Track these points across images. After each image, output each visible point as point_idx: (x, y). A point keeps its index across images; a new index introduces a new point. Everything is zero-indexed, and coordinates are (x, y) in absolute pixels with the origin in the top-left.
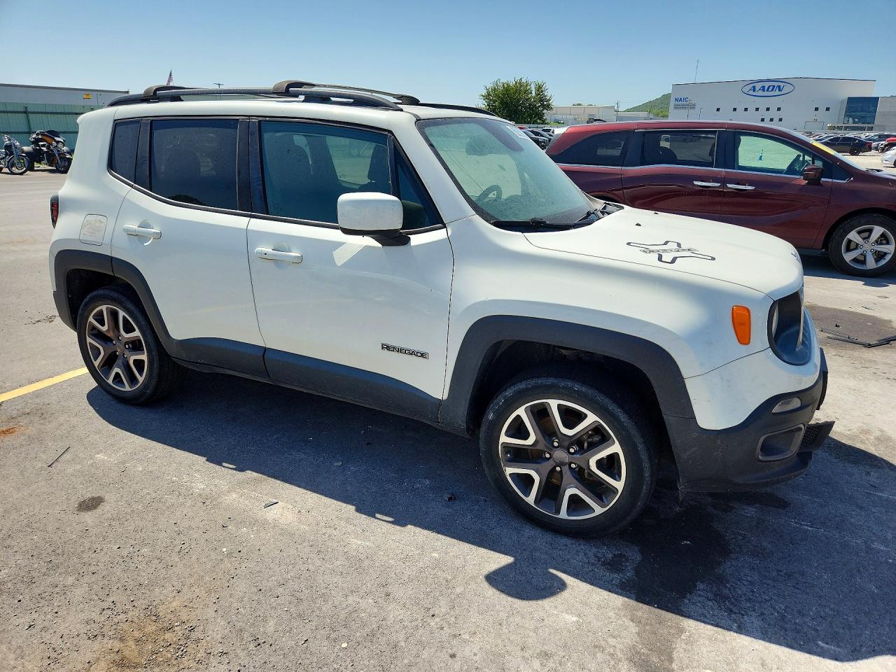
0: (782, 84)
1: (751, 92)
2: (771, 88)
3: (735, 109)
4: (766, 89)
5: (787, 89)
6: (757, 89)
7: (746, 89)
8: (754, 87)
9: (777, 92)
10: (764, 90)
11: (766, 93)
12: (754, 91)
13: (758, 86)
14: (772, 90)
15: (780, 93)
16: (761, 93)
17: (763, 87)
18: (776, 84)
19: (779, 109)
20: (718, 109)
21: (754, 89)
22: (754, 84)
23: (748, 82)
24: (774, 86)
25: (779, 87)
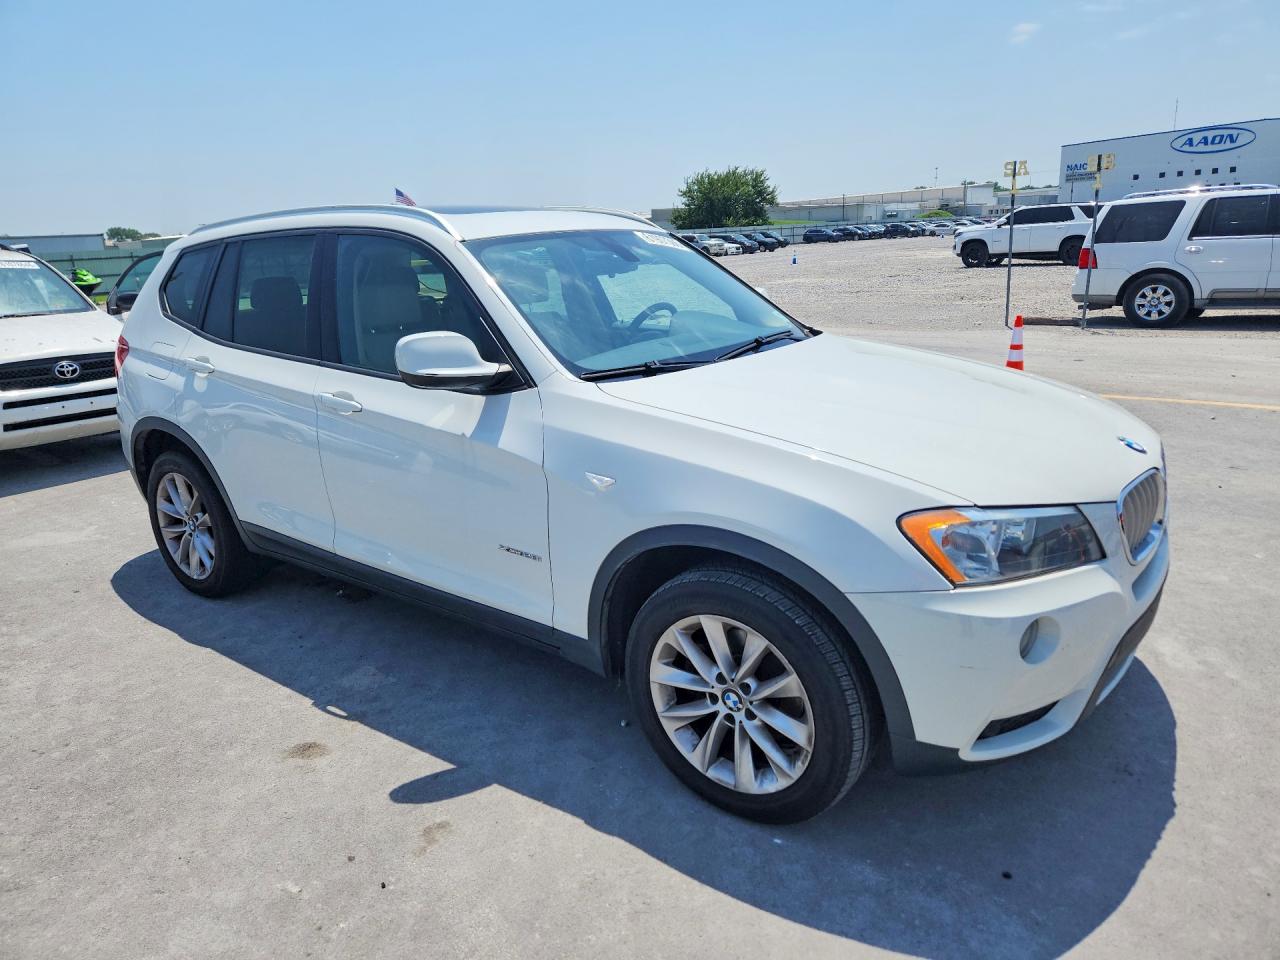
0: (1234, 133)
1: (1187, 148)
2: (1218, 139)
3: (1162, 175)
4: (1209, 141)
5: (1244, 138)
6: (1195, 142)
7: (1178, 144)
8: (1191, 140)
9: (1228, 145)
10: (1206, 143)
11: (1210, 148)
12: (1191, 144)
13: (1197, 138)
14: (1220, 142)
15: (1233, 145)
16: (1202, 148)
17: (1206, 139)
18: (1226, 132)
19: (1233, 170)
20: (1136, 177)
21: (1190, 142)
22: (1190, 136)
23: (1180, 134)
24: (1222, 136)
25: (1231, 136)
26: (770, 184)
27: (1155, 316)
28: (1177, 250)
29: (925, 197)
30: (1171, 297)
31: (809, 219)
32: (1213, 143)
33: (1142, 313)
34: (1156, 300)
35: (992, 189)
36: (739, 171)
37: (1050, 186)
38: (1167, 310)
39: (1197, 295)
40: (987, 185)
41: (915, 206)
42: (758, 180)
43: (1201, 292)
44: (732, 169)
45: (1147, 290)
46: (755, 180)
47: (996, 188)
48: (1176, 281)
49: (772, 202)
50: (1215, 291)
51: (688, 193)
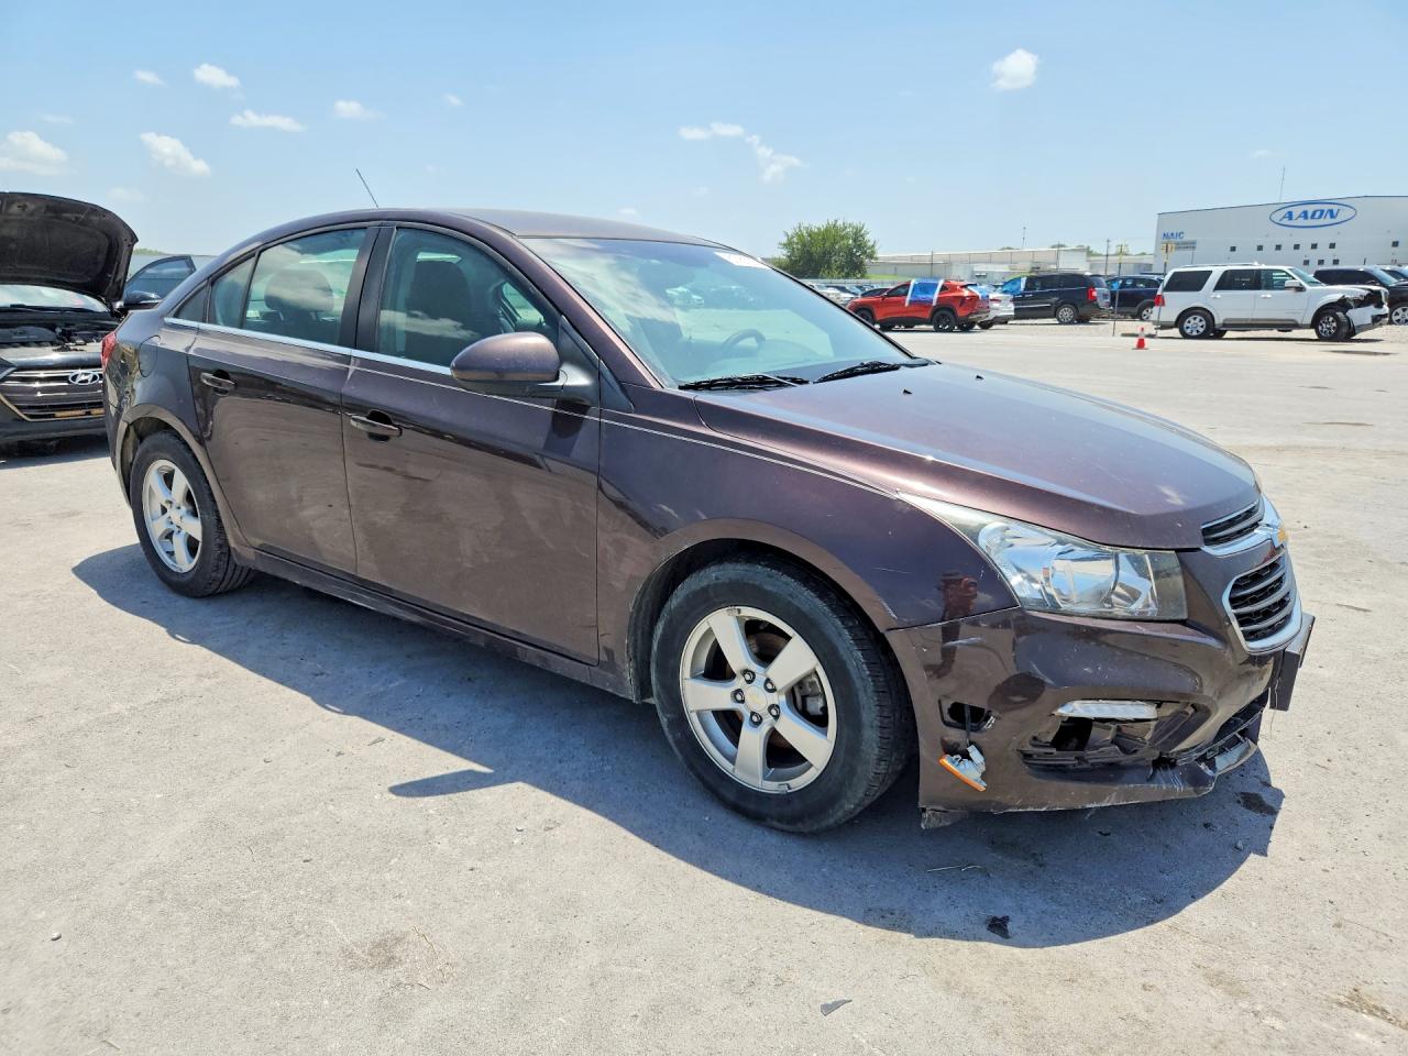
0: (1335, 208)
1: (1286, 221)
2: (1318, 214)
3: (1260, 248)
4: (1309, 215)
5: (1344, 214)
6: (1295, 216)
7: (1277, 217)
8: (1290, 213)
9: (1328, 220)
10: (1306, 217)
11: (1310, 222)
12: (1290, 218)
13: (1297, 211)
14: (1320, 217)
15: (1334, 221)
16: (1301, 222)
17: (1305, 213)
18: (1326, 208)
19: (1332, 246)
20: (1233, 249)
21: (1290, 216)
22: (1290, 209)
23: (1280, 206)
24: (1322, 211)
25: (1331, 211)
26: (870, 238)
27: (1195, 333)
28: (1207, 297)
29: (1015, 258)
30: (1204, 323)
31: (895, 274)
32: (1313, 217)
33: (1188, 331)
34: (1195, 324)
35: (1085, 254)
36: (840, 223)
37: (1144, 254)
38: (1201, 330)
39: (1217, 322)
40: (1080, 249)
41: (1005, 269)
42: (858, 235)
43: (1219, 321)
44: (831, 222)
45: (1191, 319)
46: (856, 234)
47: (1089, 253)
48: (1206, 314)
49: (871, 256)
50: (1226, 320)
51: (788, 245)
